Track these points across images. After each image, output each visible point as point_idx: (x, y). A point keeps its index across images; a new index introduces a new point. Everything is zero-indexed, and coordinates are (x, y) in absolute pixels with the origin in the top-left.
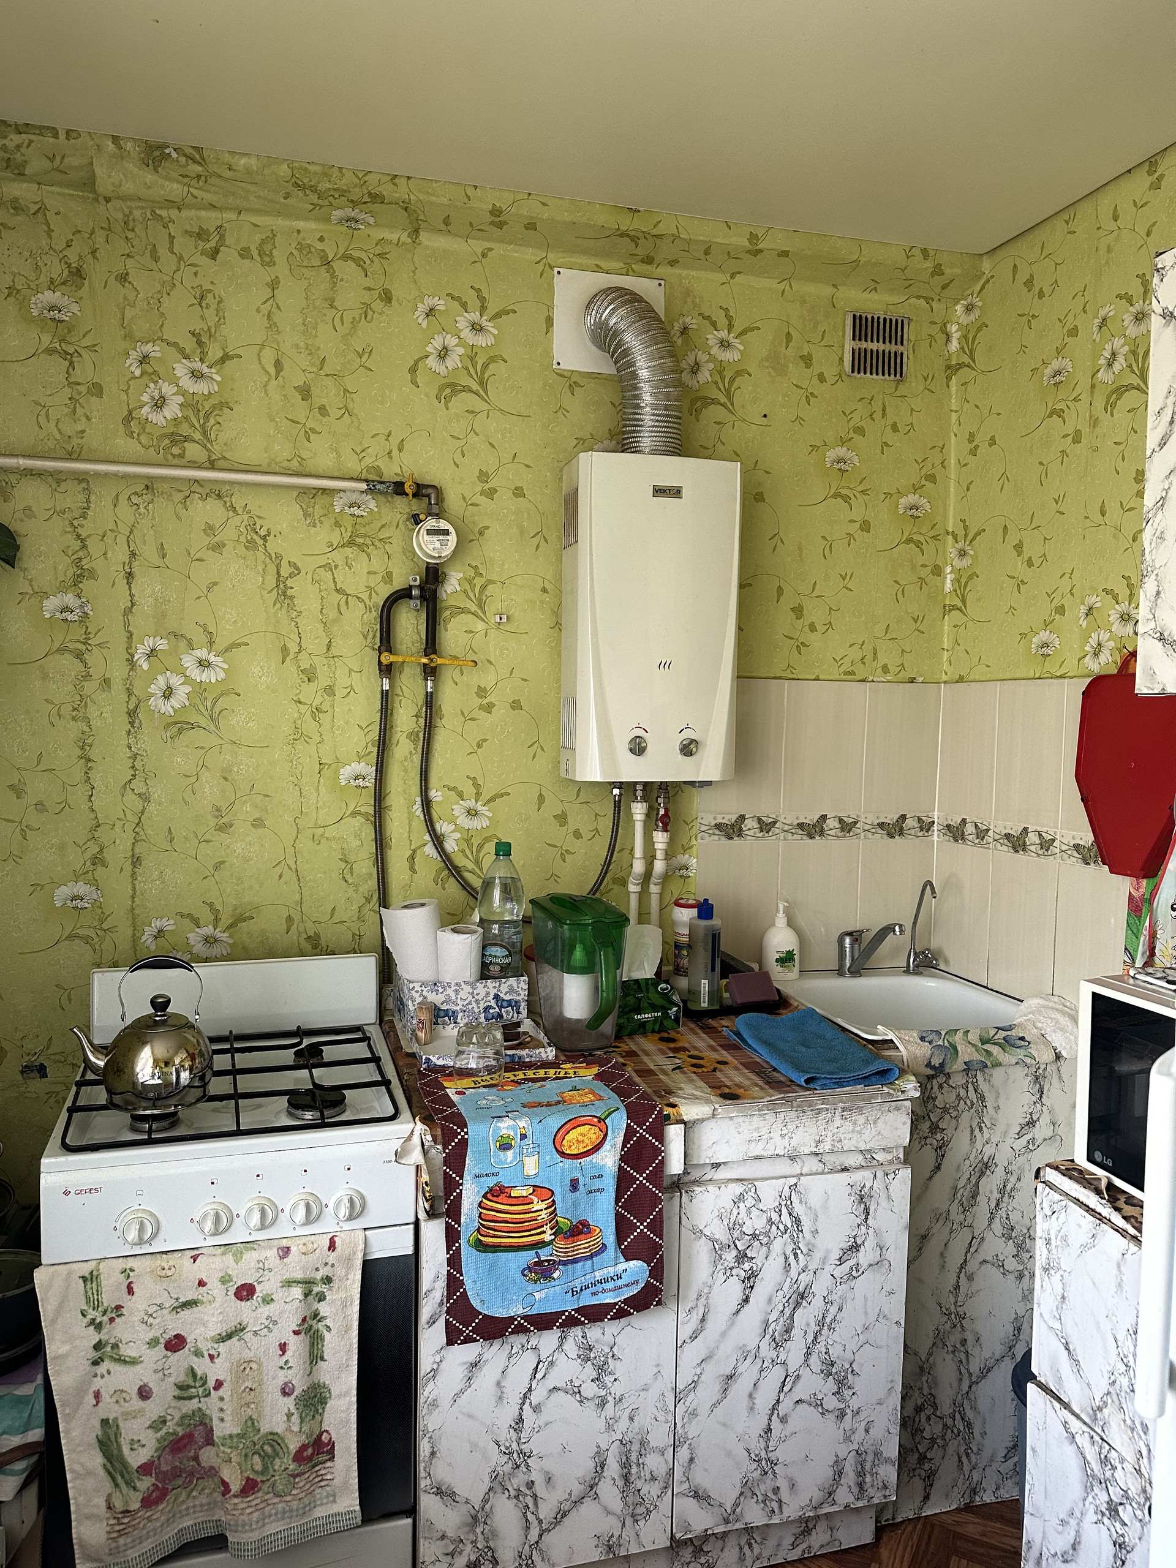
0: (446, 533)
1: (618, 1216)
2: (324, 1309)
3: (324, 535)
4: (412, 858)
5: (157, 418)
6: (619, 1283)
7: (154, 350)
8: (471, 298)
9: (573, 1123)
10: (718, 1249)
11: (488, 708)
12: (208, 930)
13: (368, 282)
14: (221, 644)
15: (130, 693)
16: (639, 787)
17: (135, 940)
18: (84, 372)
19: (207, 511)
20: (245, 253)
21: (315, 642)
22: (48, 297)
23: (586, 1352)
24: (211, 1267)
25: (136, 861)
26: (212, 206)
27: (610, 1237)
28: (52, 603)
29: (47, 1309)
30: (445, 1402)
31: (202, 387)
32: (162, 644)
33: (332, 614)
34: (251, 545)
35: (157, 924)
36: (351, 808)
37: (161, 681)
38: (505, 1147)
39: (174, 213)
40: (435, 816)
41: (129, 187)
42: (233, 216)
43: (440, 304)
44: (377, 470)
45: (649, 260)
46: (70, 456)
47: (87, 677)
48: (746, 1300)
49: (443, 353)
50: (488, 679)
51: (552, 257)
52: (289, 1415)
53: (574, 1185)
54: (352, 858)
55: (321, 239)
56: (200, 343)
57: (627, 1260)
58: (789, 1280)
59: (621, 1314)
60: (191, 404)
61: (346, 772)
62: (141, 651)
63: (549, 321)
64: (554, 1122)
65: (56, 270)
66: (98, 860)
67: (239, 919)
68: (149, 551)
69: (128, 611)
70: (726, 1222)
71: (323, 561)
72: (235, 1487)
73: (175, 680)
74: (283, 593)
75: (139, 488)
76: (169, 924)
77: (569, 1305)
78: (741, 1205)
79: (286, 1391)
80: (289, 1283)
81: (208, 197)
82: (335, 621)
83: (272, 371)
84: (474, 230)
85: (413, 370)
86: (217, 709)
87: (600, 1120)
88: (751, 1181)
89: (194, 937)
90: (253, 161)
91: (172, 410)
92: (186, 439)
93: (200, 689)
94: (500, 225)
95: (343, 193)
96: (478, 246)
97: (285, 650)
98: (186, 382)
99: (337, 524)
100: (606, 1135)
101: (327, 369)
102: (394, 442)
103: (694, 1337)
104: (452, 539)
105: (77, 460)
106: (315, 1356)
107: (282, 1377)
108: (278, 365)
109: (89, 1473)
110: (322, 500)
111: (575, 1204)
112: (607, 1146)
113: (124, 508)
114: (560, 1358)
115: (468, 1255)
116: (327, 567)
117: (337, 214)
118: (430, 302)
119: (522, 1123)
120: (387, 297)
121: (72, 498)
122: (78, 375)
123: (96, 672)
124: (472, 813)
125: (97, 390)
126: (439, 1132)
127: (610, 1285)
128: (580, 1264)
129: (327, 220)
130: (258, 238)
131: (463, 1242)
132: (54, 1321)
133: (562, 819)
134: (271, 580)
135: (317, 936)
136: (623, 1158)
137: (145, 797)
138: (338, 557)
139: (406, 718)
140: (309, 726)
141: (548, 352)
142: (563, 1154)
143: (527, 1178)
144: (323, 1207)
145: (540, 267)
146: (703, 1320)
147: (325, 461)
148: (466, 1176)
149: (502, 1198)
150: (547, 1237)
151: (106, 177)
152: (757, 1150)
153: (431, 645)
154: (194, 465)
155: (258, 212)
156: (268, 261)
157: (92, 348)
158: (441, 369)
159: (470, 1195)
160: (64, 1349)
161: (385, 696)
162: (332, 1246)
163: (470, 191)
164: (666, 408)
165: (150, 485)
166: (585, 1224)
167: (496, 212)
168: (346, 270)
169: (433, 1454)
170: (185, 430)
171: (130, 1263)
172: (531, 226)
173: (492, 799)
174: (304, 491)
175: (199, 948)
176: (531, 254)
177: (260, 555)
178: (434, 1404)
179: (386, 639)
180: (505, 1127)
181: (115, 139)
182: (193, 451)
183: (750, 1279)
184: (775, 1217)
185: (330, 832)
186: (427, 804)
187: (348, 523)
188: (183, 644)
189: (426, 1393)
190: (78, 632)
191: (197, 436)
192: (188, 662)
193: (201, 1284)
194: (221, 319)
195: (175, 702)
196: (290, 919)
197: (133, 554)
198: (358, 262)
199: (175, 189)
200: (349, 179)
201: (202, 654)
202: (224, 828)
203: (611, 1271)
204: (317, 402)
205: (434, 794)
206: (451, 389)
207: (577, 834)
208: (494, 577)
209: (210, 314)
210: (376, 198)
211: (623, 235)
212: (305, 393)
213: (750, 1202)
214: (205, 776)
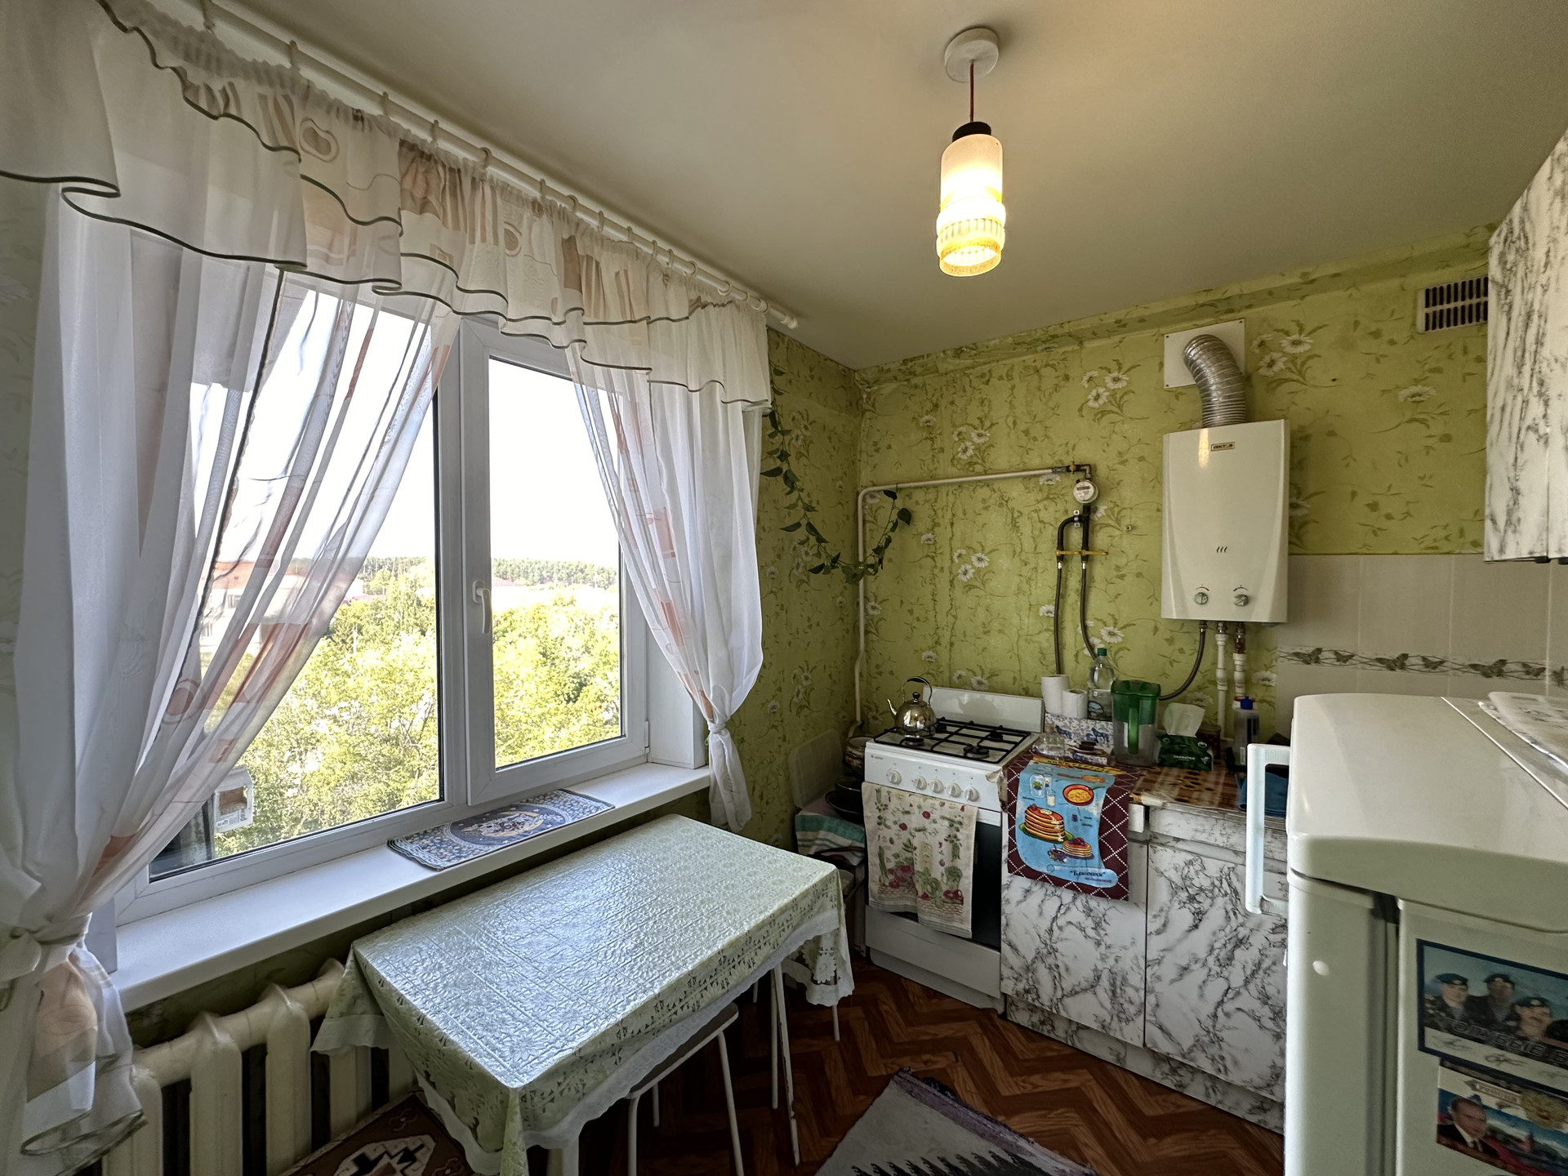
0: (1088, 488)
1: (1100, 842)
2: (959, 835)
3: (1033, 496)
4: (1076, 656)
5: (964, 457)
6: (1100, 878)
7: (963, 429)
8: (1114, 366)
9: (1075, 787)
10: (1175, 890)
11: (1122, 577)
12: (979, 678)
13: (1057, 374)
14: (987, 550)
15: (951, 572)
16: (1220, 624)
17: (950, 678)
18: (938, 444)
19: (983, 492)
20: (1001, 378)
21: (1028, 545)
22: (926, 418)
23: (1088, 911)
24: (915, 800)
25: (952, 644)
26: (985, 363)
27: (1096, 852)
28: (924, 537)
29: (865, 797)
30: (1014, 901)
31: (982, 440)
32: (964, 552)
33: (1037, 533)
34: (1001, 505)
35: (959, 672)
36: (1045, 627)
37: (963, 568)
38: (1038, 787)
39: (971, 371)
40: (1090, 634)
41: (951, 368)
42: (995, 364)
43: (1095, 374)
44: (1061, 461)
45: (1231, 311)
46: (932, 478)
47: (936, 567)
48: (1196, 926)
49: (1098, 397)
50: (1122, 561)
51: (1163, 330)
52: (943, 875)
53: (1075, 818)
54: (1045, 652)
55: (1035, 361)
56: (981, 422)
57: (1107, 868)
58: (1229, 927)
59: (1100, 894)
60: (978, 448)
61: (1044, 609)
62: (956, 555)
63: (1161, 365)
64: (1065, 783)
65: (929, 406)
66: (937, 643)
67: (993, 675)
68: (960, 514)
69: (951, 539)
70: (1180, 873)
71: (1034, 508)
72: (920, 894)
73: (968, 567)
74: (1015, 525)
75: (956, 487)
76: (963, 673)
77: (1073, 879)
78: (1191, 867)
79: (942, 864)
80: (943, 818)
81: (981, 360)
82: (1039, 536)
83: (1012, 426)
84: (1110, 333)
85: (1080, 410)
86: (985, 579)
87: (1090, 789)
88: (1199, 855)
89: (974, 680)
90: (997, 341)
91: (970, 452)
92: (976, 463)
93: (978, 570)
94: (1124, 326)
95: (1038, 340)
96: (1116, 339)
97: (1014, 551)
98: (976, 440)
99: (1041, 490)
100: (1092, 798)
101: (1037, 420)
102: (1070, 445)
103: (1158, 932)
104: (1092, 490)
105: (935, 479)
106: (955, 854)
107: (940, 857)
108: (1015, 423)
109: (875, 865)
110: (1034, 480)
111: (1076, 828)
112: (1094, 803)
113: (951, 498)
114: (1074, 909)
115: (1019, 834)
116: (1036, 511)
117: (1039, 348)
118: (1089, 374)
119: (1047, 779)
120: (1067, 378)
121: (931, 495)
122: (935, 446)
123: (939, 565)
124: (1111, 634)
125: (942, 450)
126: (1006, 772)
127: (1095, 877)
128: (1079, 860)
129: (1036, 352)
130: (1006, 370)
131: (1017, 826)
132: (867, 802)
133: (1171, 641)
134: (1009, 520)
135: (1028, 688)
136: (1103, 813)
137: (955, 617)
138: (1041, 506)
139: (1074, 583)
140: (1025, 587)
141: (1161, 381)
142: (1068, 800)
143: (1049, 806)
144: (961, 792)
145: (1155, 338)
146: (1164, 925)
147: (1036, 461)
148: (1019, 797)
149: (1036, 812)
150: (1060, 839)
151: (942, 367)
152: (1203, 837)
153: (1086, 543)
154: (979, 474)
155: (1004, 359)
156: (1009, 377)
157: (940, 434)
158: (1096, 405)
159: (1021, 806)
160: (870, 815)
161: (1060, 571)
162: (963, 809)
163: (1102, 317)
164: (1229, 397)
165: (960, 485)
166: (1082, 841)
167: (1118, 322)
168: (1046, 371)
169: (1007, 925)
170: (975, 459)
171: (891, 790)
172: (1142, 320)
173: (1124, 627)
174: (1025, 477)
175: (975, 685)
176: (1148, 333)
177: (1005, 509)
178: (1008, 901)
179: (1061, 545)
180: (1038, 779)
181: (944, 352)
182: (978, 468)
183: (1199, 915)
184: (1217, 883)
185: (1035, 638)
186: (1085, 628)
187: (1046, 489)
188: (971, 552)
189: (1004, 894)
190: (933, 548)
191: (980, 461)
192: (974, 559)
193: (911, 805)
194: (990, 408)
195: (968, 576)
196: (1015, 678)
197: (954, 515)
198: (1053, 366)
199: (969, 362)
200: (1040, 332)
201: (979, 555)
202: (986, 633)
203: (1097, 870)
204: (1032, 435)
205: (1090, 623)
206: (1103, 413)
207: (1181, 651)
208: (1126, 505)
209: (986, 409)
210: (1053, 337)
211: (1202, 305)
212: (1026, 433)
213: (1198, 867)
214: (979, 609)
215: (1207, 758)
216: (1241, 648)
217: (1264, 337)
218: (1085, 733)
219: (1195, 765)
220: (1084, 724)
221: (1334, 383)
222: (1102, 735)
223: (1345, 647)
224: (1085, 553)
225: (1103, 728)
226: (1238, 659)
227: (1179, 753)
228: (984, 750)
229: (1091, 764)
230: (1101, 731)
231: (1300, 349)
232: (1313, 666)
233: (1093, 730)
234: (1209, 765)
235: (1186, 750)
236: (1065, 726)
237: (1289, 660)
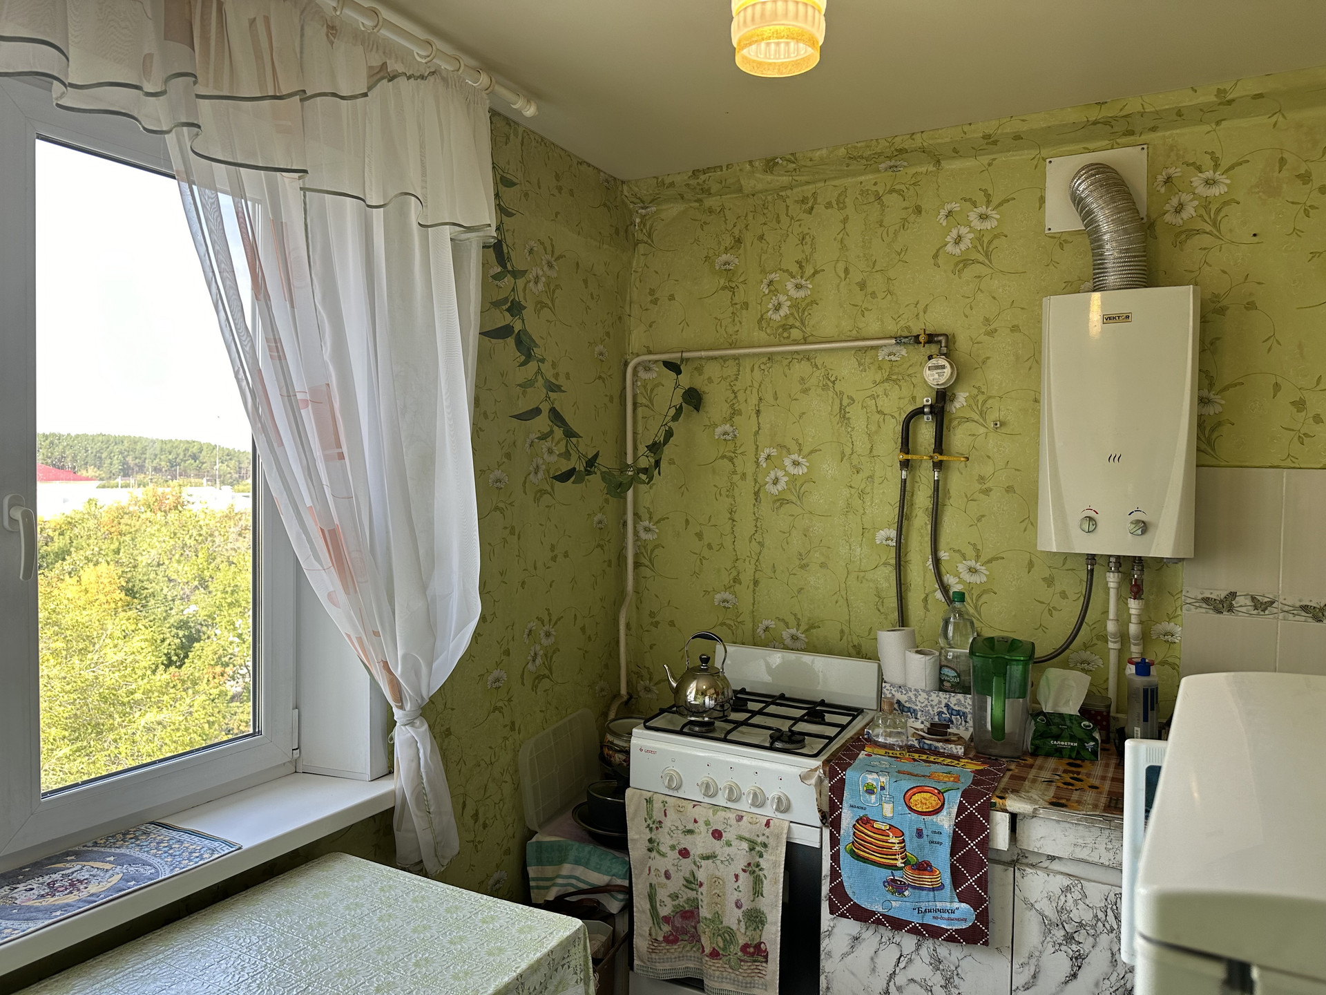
0: (943, 367)
1: (952, 866)
2: (763, 864)
3: (873, 375)
4: (925, 600)
5: (776, 317)
6: (952, 916)
7: (775, 276)
8: (980, 197)
9: (920, 790)
10: (1048, 926)
11: (987, 492)
12: (794, 631)
13: (905, 204)
14: (806, 450)
15: (756, 481)
16: (1112, 560)
17: (754, 631)
18: (740, 297)
19: (801, 368)
20: (829, 205)
21: (861, 445)
22: (724, 257)
23: (937, 963)
24: (699, 812)
25: (756, 583)
26: (808, 183)
27: (947, 879)
28: (719, 430)
29: (630, 811)
30: (837, 955)
31: (801, 294)
32: (774, 452)
33: (873, 428)
34: (825, 387)
35: (766, 623)
36: (883, 560)
37: (772, 475)
38: (870, 791)
39: (789, 192)
40: (943, 570)
41: (760, 186)
42: (822, 184)
43: (955, 206)
44: (908, 328)
45: (1131, 133)
46: (732, 345)
47: (735, 472)
48: (1074, 976)
49: (959, 239)
50: (987, 470)
51: (1044, 153)
52: (739, 921)
53: (919, 833)
54: (883, 595)
55: (875, 184)
56: (801, 267)
57: (960, 902)
58: (1115, 974)
59: (951, 939)
60: (795, 305)
61: (882, 534)
62: (763, 456)
63: (1042, 200)
64: (906, 784)
65: (728, 241)
66: (736, 580)
67: (812, 626)
68: (769, 397)
69: (757, 433)
70: (1054, 905)
71: (869, 393)
72: (707, 951)
73: (780, 474)
74: (843, 416)
75: (765, 360)
76: (772, 624)
77: (916, 919)
78: (1069, 895)
79: (738, 905)
80: (741, 838)
81: (804, 178)
82: (876, 432)
83: (843, 275)
84: (976, 151)
85: (936, 256)
86: (802, 492)
87: (939, 792)
88: (1078, 878)
89: (786, 634)
90: (824, 152)
91: (785, 311)
92: (792, 327)
93: (793, 479)
94: (995, 143)
95: (880, 154)
96: (985, 160)
97: (843, 453)
98: (793, 293)
99: (880, 368)
100: (943, 805)
101: (877, 268)
102: (921, 307)
103: (1027, 987)
104: (948, 371)
105: (734, 348)
106: (757, 891)
107: (736, 896)
108: (846, 271)
109: (644, 912)
110: (871, 353)
111: (921, 848)
112: (944, 812)
113: (757, 372)
114: (917, 961)
115: (845, 858)
116: (873, 397)
117: (882, 166)
118: (948, 207)
119: (883, 779)
120: (918, 210)
121: (730, 370)
122: (736, 300)
123: (739, 470)
124: (972, 571)
125: (746, 305)
126: (827, 769)
127: (946, 915)
128: (925, 892)
129: (878, 171)
130: (836, 194)
131: (842, 847)
132: (633, 819)
133: (1049, 581)
134: (837, 407)
135: (860, 645)
136: (956, 825)
137: (761, 544)
138: (879, 390)
139: (922, 498)
140: (857, 502)
141: (1041, 223)
142: (910, 808)
143: (886, 817)
144: (765, 799)
145: (1035, 162)
146: (1034, 977)
147: (874, 327)
148: (845, 804)
149: (868, 826)
150: (899, 863)
151: (748, 184)
152: (1083, 854)
153: (940, 444)
154: (796, 343)
155: (835, 178)
156: (841, 205)
157: (744, 282)
158: (957, 251)
159: (848, 819)
160: (636, 837)
161: (904, 482)
162: (768, 824)
163: (966, 128)
164: (1127, 250)
165: (770, 357)
166: (929, 864)
167: (986, 137)
168: (892, 200)
169: (828, 988)
170: (791, 321)
171: (667, 799)
172: (1018, 137)
173: (990, 561)
174: (859, 349)
175: (788, 641)
176: (1027, 154)
177: (831, 393)
178: (829, 954)
179: (906, 443)
180: (871, 778)
181: (751, 162)
182: (795, 334)
183: (1078, 960)
184: (1101, 915)
185: (869, 575)
186: (937, 562)
187: (887, 366)
188: (784, 452)
189: (825, 944)
190: (731, 446)
191: (798, 324)
192: (787, 462)
193: (696, 821)
194: (814, 249)
195: (779, 487)
196: (842, 631)
197: (760, 399)
198: (900, 192)
199: (785, 180)
200: (883, 143)
201: (795, 457)
202: (803, 567)
203: (948, 905)
204: (869, 290)
205: (944, 555)
206: (964, 262)
207: (1064, 595)
208: (994, 393)
209: (807, 248)
210: (901, 151)
211: (1095, 123)
212: (862, 285)
213: (1077, 895)
214: (794, 533)
215: (1092, 743)
216: (1137, 592)
217: (1171, 171)
218: (936, 710)
219: (1078, 753)
220: (934, 697)
221: (1256, 239)
222: (958, 713)
223: (1263, 589)
224: (938, 457)
225: (959, 703)
226: (1134, 606)
227: (1057, 738)
228: (799, 737)
229: (942, 755)
230: (956, 708)
231: (1215, 191)
232: (1226, 616)
233: (947, 706)
234: (1094, 753)
235: (1066, 734)
236: (910, 700)
237: (1197, 608)
